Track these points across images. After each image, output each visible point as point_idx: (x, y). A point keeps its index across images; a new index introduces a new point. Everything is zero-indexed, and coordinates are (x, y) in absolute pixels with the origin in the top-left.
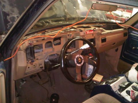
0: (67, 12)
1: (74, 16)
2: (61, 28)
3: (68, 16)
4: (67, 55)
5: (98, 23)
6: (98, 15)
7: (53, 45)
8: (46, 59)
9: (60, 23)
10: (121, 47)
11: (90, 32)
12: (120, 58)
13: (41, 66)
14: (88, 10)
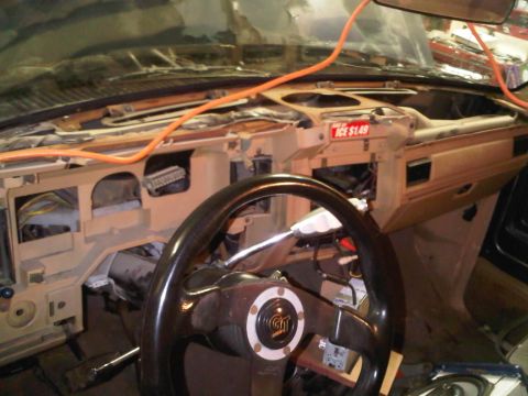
0: (241, 13)
1: (274, 37)
2: (202, 95)
3: (245, 37)
4: (196, 299)
5: (391, 79)
6: (397, 39)
7: (144, 193)
8: (97, 271)
9: (197, 72)
10: (493, 200)
11: (352, 129)
12: (482, 254)
13: (60, 315)
14: (351, 12)
